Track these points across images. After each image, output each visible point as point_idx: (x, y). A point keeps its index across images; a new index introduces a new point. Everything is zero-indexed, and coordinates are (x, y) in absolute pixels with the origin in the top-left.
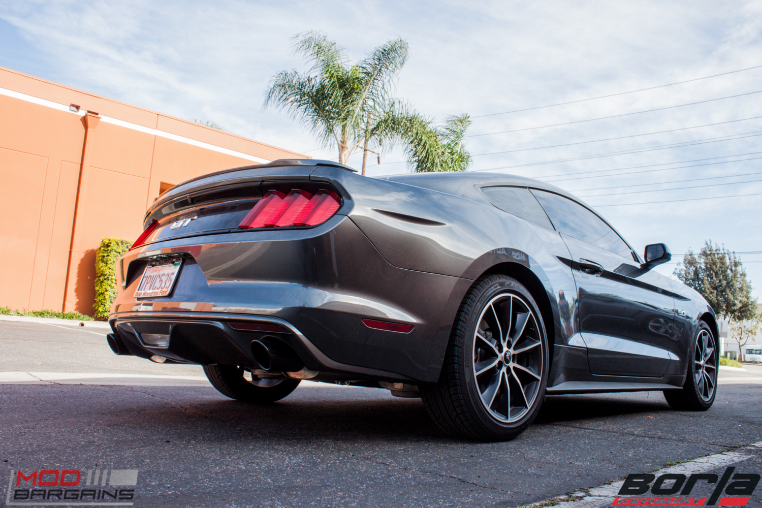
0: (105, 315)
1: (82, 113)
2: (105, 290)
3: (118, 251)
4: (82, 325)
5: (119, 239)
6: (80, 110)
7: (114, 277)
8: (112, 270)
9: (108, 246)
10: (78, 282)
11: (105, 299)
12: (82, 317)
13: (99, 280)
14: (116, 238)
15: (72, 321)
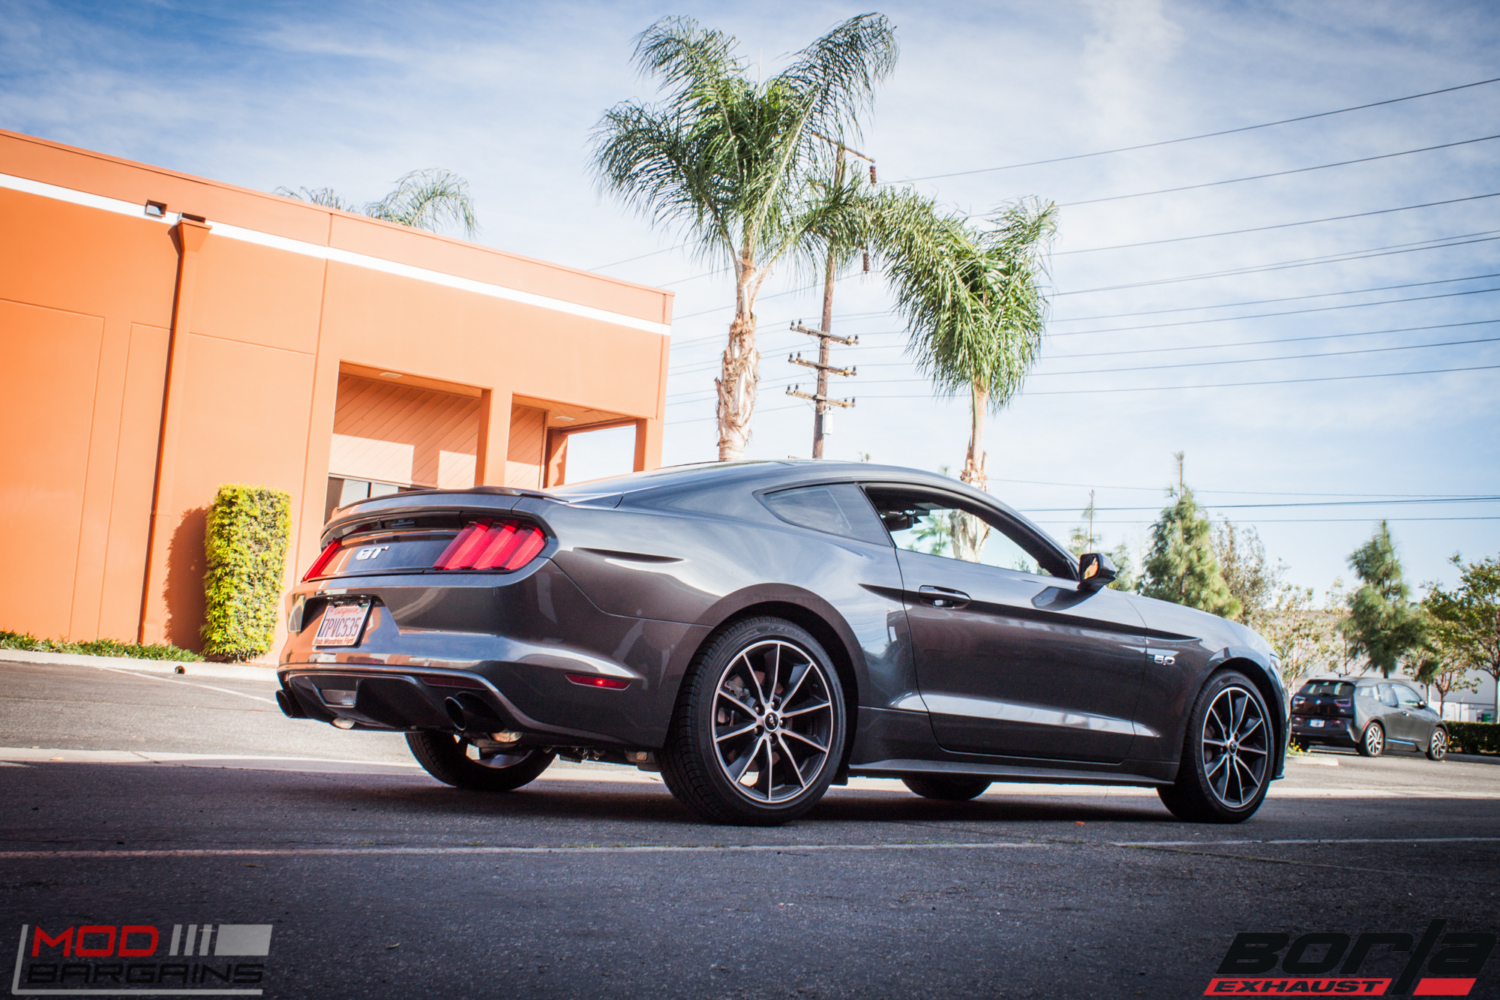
0: (228, 650)
1: (171, 219)
2: (226, 596)
3: (252, 513)
4: (181, 671)
5: (254, 488)
6: (167, 213)
7: (244, 570)
8: (241, 554)
9: (231, 504)
10: (171, 579)
11: (226, 616)
12: (179, 654)
13: (214, 575)
14: (248, 487)
15: (159, 662)
